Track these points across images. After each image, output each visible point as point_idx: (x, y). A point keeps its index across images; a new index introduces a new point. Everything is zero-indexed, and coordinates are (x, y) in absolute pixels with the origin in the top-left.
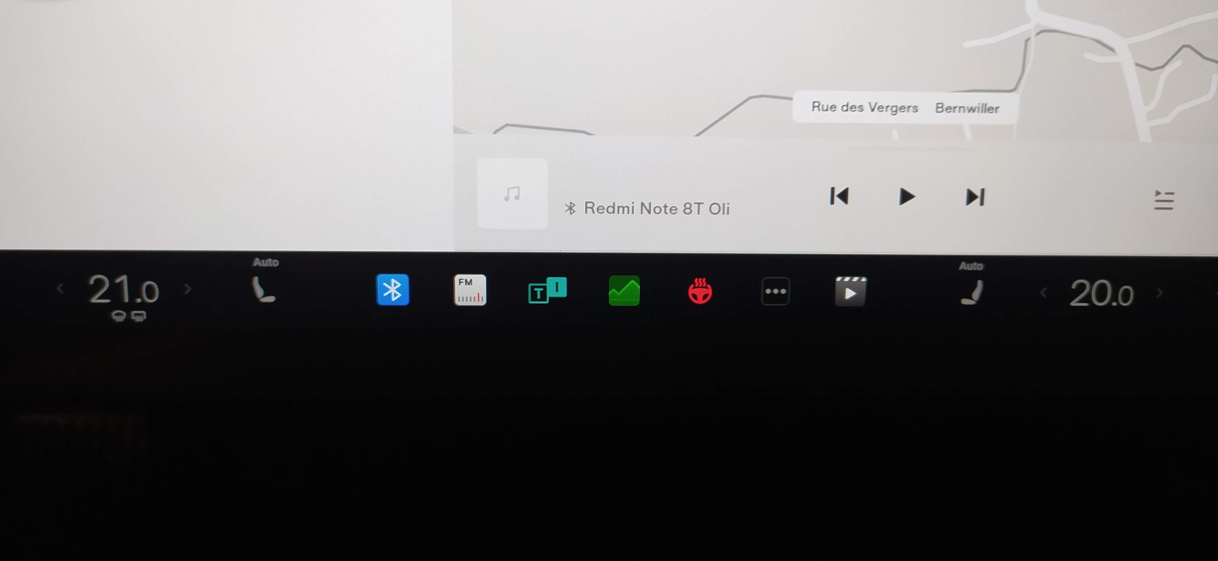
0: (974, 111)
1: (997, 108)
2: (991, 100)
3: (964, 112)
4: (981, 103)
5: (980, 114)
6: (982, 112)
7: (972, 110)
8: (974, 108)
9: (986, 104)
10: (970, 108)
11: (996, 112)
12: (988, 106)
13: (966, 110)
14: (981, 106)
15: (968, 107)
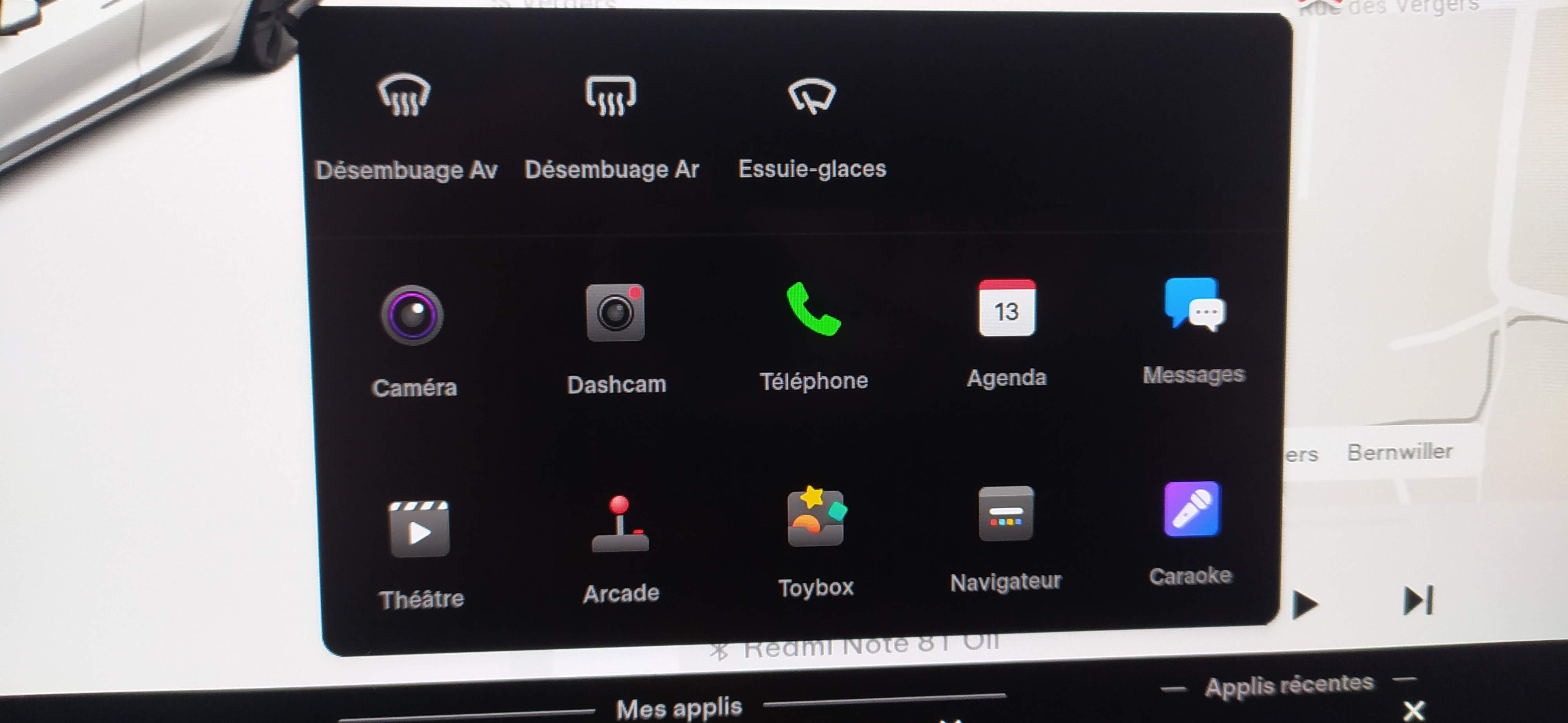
0: (1411, 456)
1: (1449, 449)
2: (1439, 436)
3: (1395, 458)
4: (1423, 441)
5: (1422, 460)
6: (1425, 458)
7: (1408, 454)
8: (1411, 451)
9: (1431, 444)
10: (1404, 452)
11: (1448, 457)
12: (1435, 447)
13: (1399, 455)
14: (1422, 447)
15: (1401, 449)
